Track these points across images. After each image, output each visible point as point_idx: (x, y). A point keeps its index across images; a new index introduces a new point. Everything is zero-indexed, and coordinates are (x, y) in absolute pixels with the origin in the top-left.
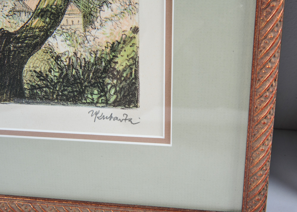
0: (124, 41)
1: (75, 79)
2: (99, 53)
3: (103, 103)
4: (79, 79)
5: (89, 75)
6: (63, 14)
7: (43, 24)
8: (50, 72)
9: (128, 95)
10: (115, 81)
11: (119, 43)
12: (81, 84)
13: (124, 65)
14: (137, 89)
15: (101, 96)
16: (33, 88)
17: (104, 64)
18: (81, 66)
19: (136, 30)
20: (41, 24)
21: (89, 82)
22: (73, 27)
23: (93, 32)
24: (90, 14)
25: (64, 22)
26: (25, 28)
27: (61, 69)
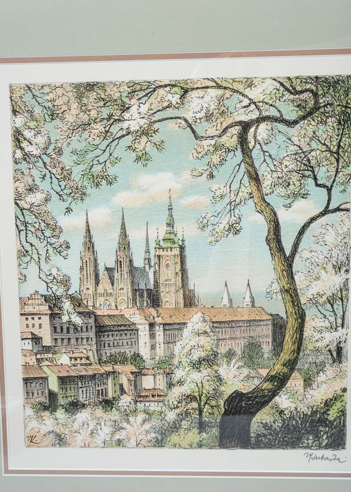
0: (336, 399)
1: (295, 428)
2: (315, 407)
3: (317, 446)
4: (298, 427)
5: (306, 425)
6: (288, 379)
7: (272, 387)
8: (274, 423)
9: (338, 439)
10: (327, 429)
11: (331, 400)
12: (299, 431)
13: (335, 416)
14: (344, 435)
15: (315, 441)
16: (258, 436)
17: (318, 416)
18: (300, 418)
19: (345, 390)
20: (270, 386)
21: (306, 430)
22: (295, 388)
23: (311, 392)
24: (310, 379)
25: (288, 385)
26: (257, 389)
27: (284, 420)
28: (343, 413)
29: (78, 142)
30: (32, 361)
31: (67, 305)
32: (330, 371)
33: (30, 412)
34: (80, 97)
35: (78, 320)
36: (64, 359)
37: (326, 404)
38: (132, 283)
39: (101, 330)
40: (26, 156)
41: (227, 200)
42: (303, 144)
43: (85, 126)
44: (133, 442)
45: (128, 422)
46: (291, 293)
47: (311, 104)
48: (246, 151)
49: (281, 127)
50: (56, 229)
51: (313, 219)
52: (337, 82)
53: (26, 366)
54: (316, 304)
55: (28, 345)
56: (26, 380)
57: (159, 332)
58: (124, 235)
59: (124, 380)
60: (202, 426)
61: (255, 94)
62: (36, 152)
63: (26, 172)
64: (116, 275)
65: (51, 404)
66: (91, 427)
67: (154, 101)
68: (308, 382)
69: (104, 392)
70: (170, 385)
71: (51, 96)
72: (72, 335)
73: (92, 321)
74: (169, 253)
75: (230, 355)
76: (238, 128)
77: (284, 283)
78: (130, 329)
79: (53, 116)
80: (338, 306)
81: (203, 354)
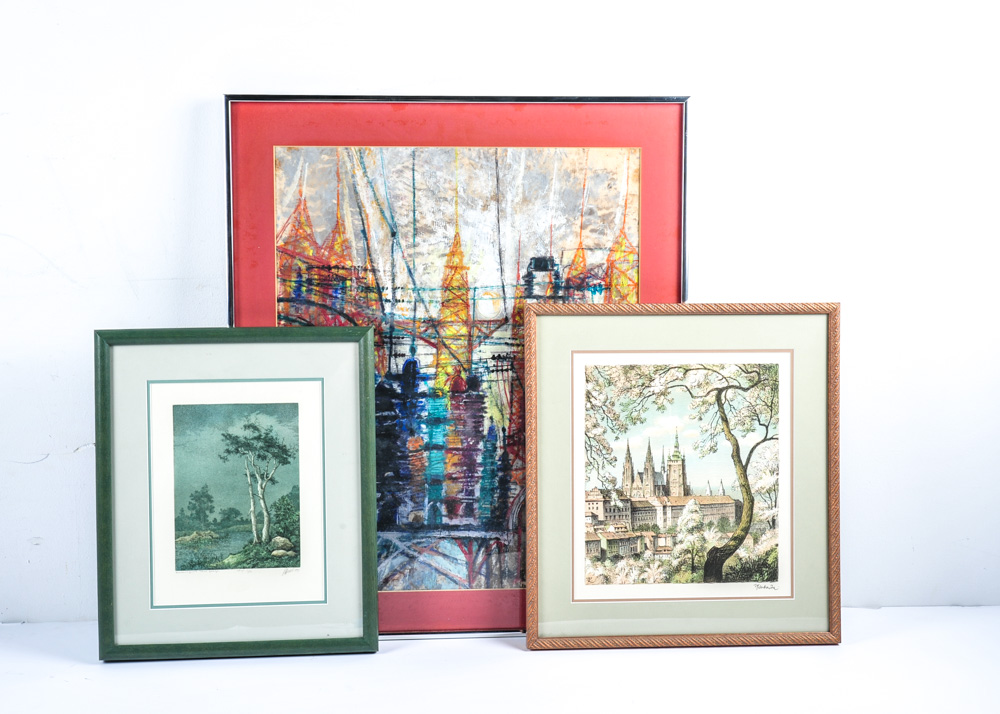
0: (772, 550)
1: (748, 569)
2: (760, 556)
3: (761, 580)
4: (750, 569)
5: (755, 567)
6: (745, 539)
7: (735, 544)
8: (736, 566)
9: (773, 575)
10: (767, 569)
11: (770, 551)
12: (751, 571)
13: (772, 561)
14: (777, 572)
15: (760, 577)
16: (727, 574)
17: (762, 561)
18: (751, 563)
19: (777, 545)
21: (755, 570)
22: (748, 544)
23: (758, 546)
24: (757, 539)
25: (744, 542)
26: (726, 545)
27: (742, 564)
28: (776, 559)
29: (623, 399)
30: (591, 530)
31: (614, 495)
32: (769, 534)
33: (589, 562)
34: (626, 373)
35: (620, 504)
36: (611, 529)
37: (767, 554)
38: (654, 481)
39: (634, 510)
40: (593, 407)
41: (709, 433)
42: (752, 401)
43: (628, 390)
44: (652, 580)
45: (649, 567)
46: (746, 487)
47: (757, 379)
48: (721, 405)
49: (740, 391)
50: (609, 450)
51: (758, 444)
52: (770, 367)
53: (588, 533)
54: (760, 493)
55: (590, 520)
56: (587, 542)
57: (669, 510)
58: (649, 452)
59: (647, 541)
60: (694, 569)
61: (725, 373)
62: (600, 404)
63: (593, 416)
64: (644, 477)
65: (602, 557)
66: (627, 571)
67: (669, 376)
68: (756, 541)
69: (635, 549)
70: (675, 544)
71: (609, 372)
72: (617, 514)
73: (629, 504)
74: (676, 463)
75: (711, 524)
76: (716, 392)
77: (742, 481)
78: (651, 509)
79: (610, 384)
80: (773, 494)
81: (695, 524)
